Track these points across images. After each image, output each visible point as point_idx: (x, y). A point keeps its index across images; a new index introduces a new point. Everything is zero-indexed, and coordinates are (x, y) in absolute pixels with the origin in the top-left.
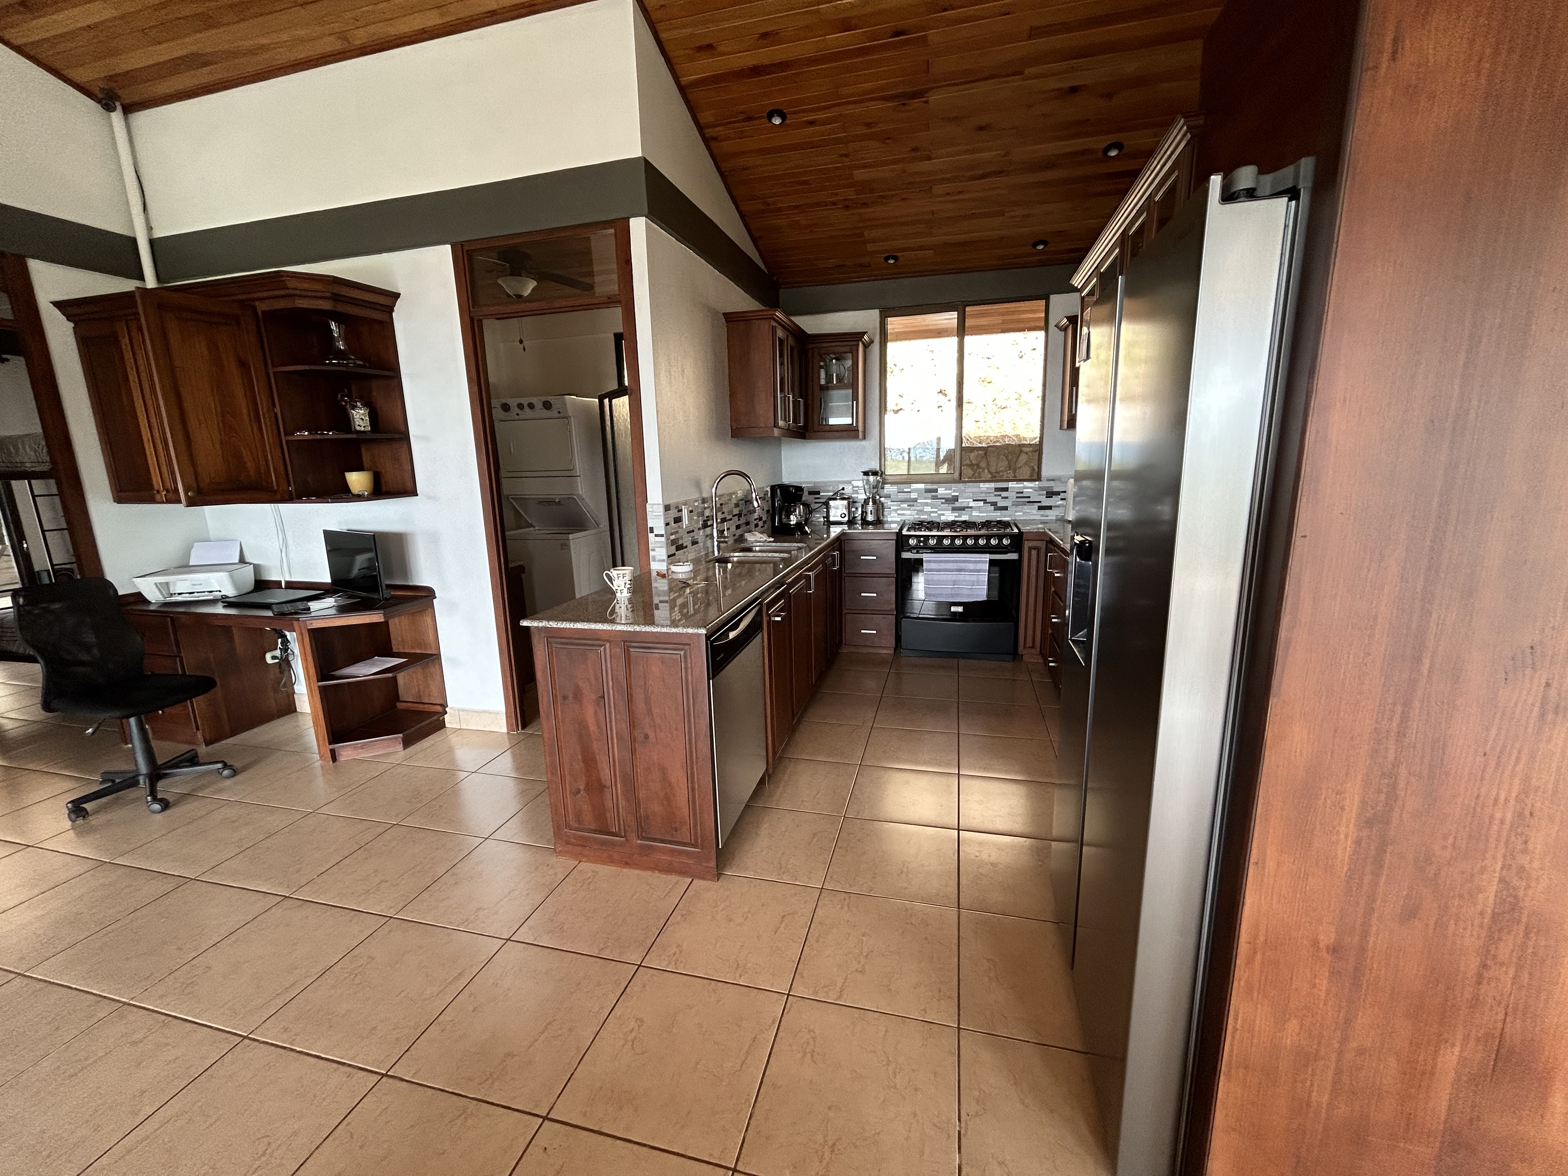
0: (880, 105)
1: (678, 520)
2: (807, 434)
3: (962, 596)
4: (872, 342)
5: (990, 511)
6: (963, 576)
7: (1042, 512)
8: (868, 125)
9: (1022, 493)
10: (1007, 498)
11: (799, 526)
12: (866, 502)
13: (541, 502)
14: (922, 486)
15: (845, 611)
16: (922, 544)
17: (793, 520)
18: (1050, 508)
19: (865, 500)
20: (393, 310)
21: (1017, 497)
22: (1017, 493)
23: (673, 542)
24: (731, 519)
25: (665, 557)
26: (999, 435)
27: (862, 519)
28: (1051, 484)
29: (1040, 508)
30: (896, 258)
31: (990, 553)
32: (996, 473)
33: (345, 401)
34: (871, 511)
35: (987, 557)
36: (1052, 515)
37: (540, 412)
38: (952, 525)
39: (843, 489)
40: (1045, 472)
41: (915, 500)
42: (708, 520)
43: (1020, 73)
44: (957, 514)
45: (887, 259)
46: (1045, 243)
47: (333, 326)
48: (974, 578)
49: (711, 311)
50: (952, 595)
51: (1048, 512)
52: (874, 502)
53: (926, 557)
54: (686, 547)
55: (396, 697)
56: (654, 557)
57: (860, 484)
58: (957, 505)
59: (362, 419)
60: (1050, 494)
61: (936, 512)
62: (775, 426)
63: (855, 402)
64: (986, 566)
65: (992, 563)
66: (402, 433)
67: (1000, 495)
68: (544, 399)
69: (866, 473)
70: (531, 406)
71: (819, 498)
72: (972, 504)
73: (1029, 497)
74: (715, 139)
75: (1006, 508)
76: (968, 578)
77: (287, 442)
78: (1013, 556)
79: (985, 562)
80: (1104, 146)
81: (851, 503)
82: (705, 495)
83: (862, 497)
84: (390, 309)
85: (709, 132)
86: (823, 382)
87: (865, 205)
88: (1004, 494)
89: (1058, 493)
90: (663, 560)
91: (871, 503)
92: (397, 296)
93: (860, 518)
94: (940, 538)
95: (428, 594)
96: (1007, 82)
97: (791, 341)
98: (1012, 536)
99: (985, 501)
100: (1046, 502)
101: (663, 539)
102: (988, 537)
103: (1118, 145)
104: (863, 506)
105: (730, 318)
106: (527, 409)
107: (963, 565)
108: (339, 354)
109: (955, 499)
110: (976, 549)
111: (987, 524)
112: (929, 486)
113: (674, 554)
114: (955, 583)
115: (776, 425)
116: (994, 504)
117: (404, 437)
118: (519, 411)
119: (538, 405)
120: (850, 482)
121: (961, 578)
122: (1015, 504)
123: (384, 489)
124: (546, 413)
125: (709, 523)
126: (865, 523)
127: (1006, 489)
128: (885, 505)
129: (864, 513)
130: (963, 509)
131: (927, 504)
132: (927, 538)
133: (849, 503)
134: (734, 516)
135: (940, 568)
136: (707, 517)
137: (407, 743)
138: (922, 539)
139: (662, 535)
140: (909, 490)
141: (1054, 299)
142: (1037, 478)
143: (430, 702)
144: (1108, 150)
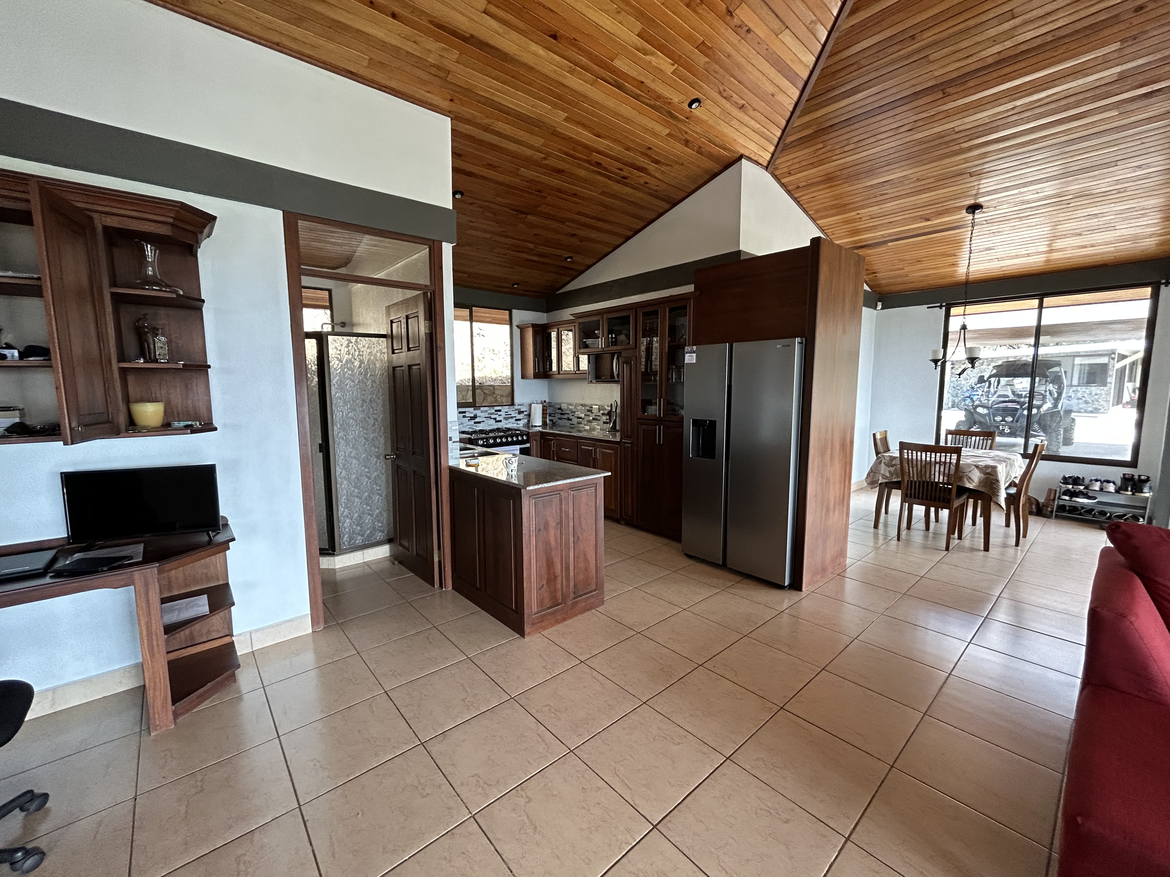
0: (508, 210)
7: (517, 422)
9: (507, 412)
10: (501, 415)
16: (485, 443)
18: (520, 420)
21: (505, 415)
22: (505, 412)
25: (458, 456)
28: (519, 407)
29: (516, 420)
31: (514, 445)
33: (147, 328)
35: (518, 447)
36: (522, 423)
40: (517, 401)
43: (564, 223)
46: (518, 284)
47: (148, 248)
51: (519, 422)
56: (452, 456)
59: (162, 348)
60: (520, 412)
65: (520, 450)
72: (484, 420)
73: (511, 414)
75: (500, 421)
78: (528, 445)
79: (517, 450)
80: (567, 256)
88: (499, 413)
89: (523, 412)
96: (557, 223)
98: (520, 435)
99: (491, 418)
100: (519, 417)
101: (458, 444)
102: (507, 437)
103: (571, 258)
111: (502, 430)
116: (495, 419)
122: (506, 419)
127: (500, 411)
132: (487, 439)
138: (485, 440)
139: (457, 442)
141: (514, 312)
142: (513, 404)
143: (210, 638)
144: (568, 258)
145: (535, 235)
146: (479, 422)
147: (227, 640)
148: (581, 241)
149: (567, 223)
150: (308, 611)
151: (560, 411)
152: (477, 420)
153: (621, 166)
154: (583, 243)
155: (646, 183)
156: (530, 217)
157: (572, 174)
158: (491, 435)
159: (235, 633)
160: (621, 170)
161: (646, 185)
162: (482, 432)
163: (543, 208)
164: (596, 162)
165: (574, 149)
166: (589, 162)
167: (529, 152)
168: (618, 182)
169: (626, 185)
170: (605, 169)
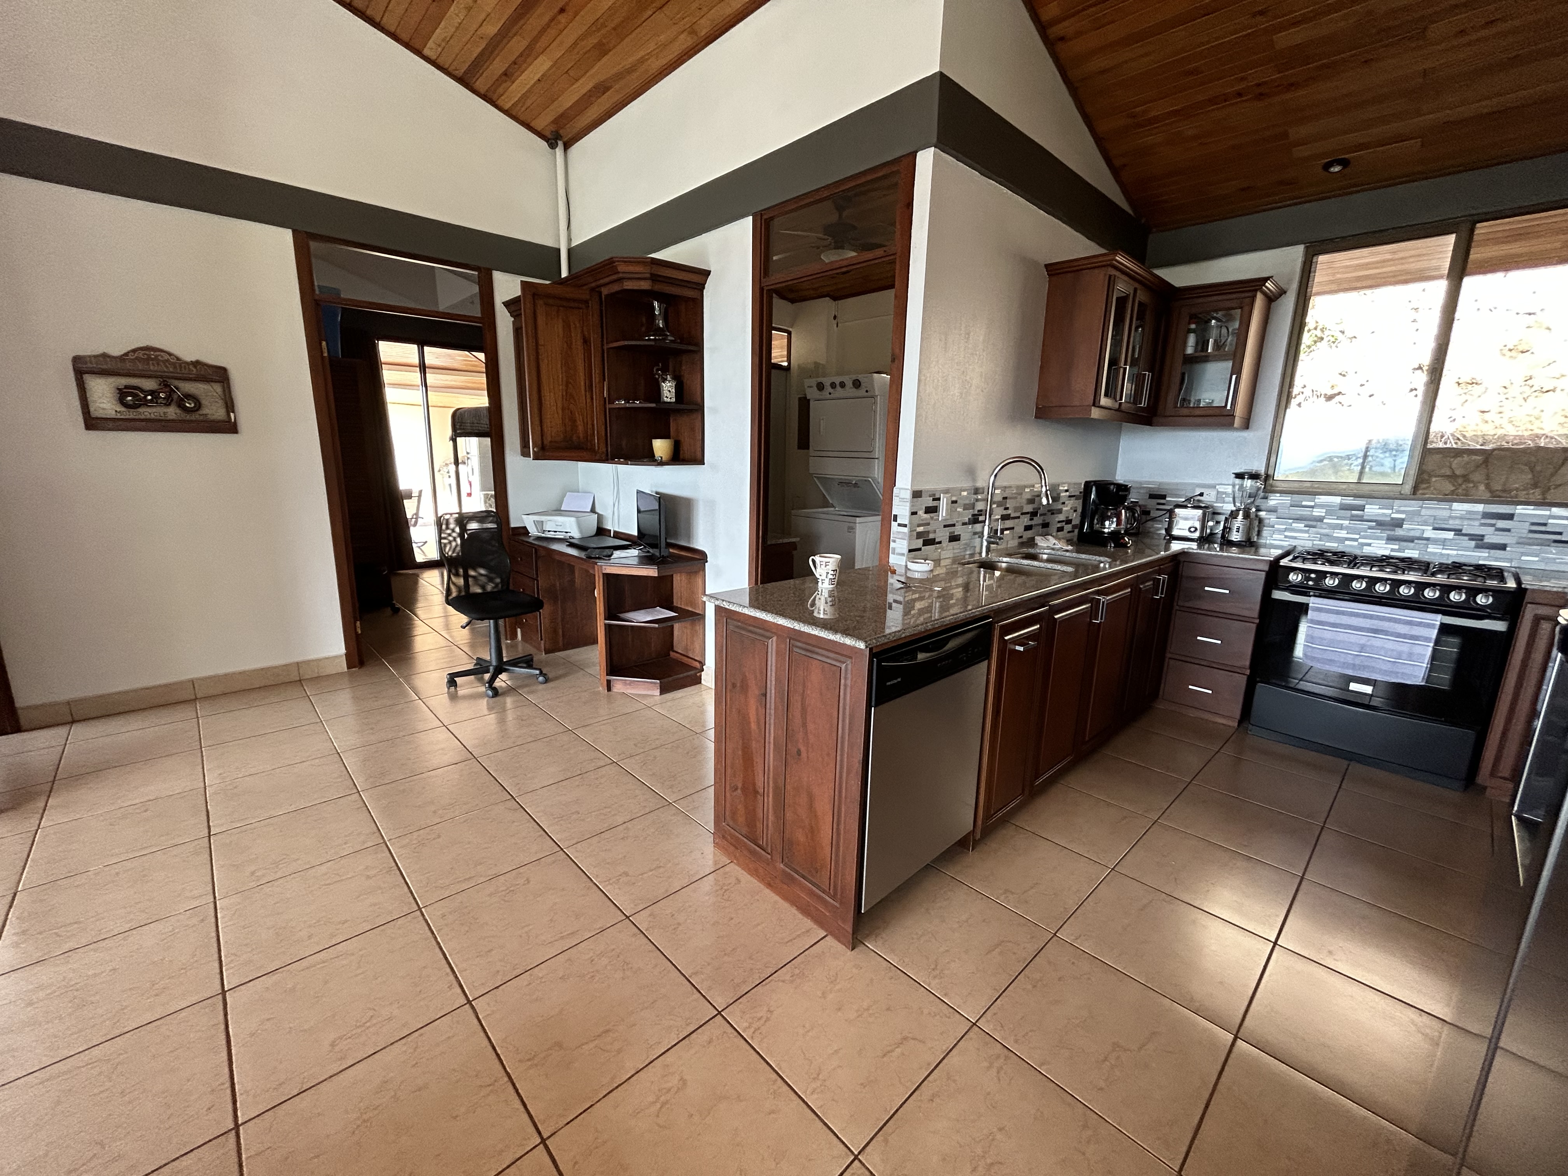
1: (932, 510)
2: (1155, 419)
3: (1373, 669)
4: (1282, 292)
5: (1466, 549)
6: (1378, 642)
9: (1545, 525)
10: (1509, 530)
11: (1115, 536)
12: (1234, 515)
13: (841, 483)
14: (1337, 500)
15: (1168, 655)
16: (1311, 583)
17: (1110, 526)
19: (1232, 511)
20: (704, 288)
21: (1531, 531)
22: (1533, 524)
23: (919, 535)
24: (1019, 517)
25: (906, 551)
26: (1526, 434)
27: (1223, 536)
30: (1344, 163)
31: (1445, 613)
32: (1504, 491)
33: (659, 375)
34: (1238, 529)
35: (1438, 619)
37: (850, 391)
38: (1382, 562)
39: (1201, 494)
41: (1320, 519)
42: (981, 515)
44: (1396, 547)
47: (656, 304)
48: (1405, 648)
49: (1026, 262)
50: (1354, 666)
52: (1247, 516)
53: (1313, 602)
54: (940, 543)
55: (671, 647)
56: (894, 549)
57: (1229, 489)
58: (1399, 532)
59: (670, 391)
61: (1356, 540)
62: (1094, 405)
63: (1234, 377)
64: (1434, 633)
65: (1445, 629)
66: (696, 404)
67: (1493, 525)
68: (854, 377)
69: (1240, 476)
70: (843, 385)
71: (1163, 504)
72: (1429, 533)
73: (1560, 533)
74: (1062, 39)
76: (1390, 645)
77: (609, 409)
78: (1499, 626)
79: (1431, 626)
81: (1209, 513)
82: (979, 484)
83: (1229, 507)
84: (701, 287)
85: (1055, 31)
86: (1190, 350)
87: (1292, 86)
88: (1502, 524)
90: (903, 555)
91: (1240, 517)
92: (707, 273)
93: (1220, 536)
94: (1348, 579)
95: (701, 557)
97: (1142, 296)
98: (1497, 593)
99: (1458, 532)
101: (906, 530)
102: (1447, 589)
104: (1226, 519)
105: (1054, 270)
106: (838, 388)
107: (1386, 625)
108: (658, 331)
109: (1399, 524)
110: (1416, 604)
111: (1456, 568)
112: (1349, 501)
113: (920, 549)
114: (1363, 648)
115: (1095, 403)
116: (1477, 538)
117: (699, 408)
118: (832, 391)
119: (849, 384)
120: (1213, 487)
121: (1377, 643)
123: (681, 457)
124: (854, 392)
125: (981, 518)
126: (1227, 543)
128: (1267, 521)
129: (1227, 530)
130: (1411, 540)
131: (1341, 527)
132: (1322, 575)
133: (1204, 515)
134: (1022, 514)
135: (1338, 621)
136: (979, 511)
137: (664, 690)
138: (1313, 576)
139: (905, 526)
140: (1312, 504)
147: (698, 665)
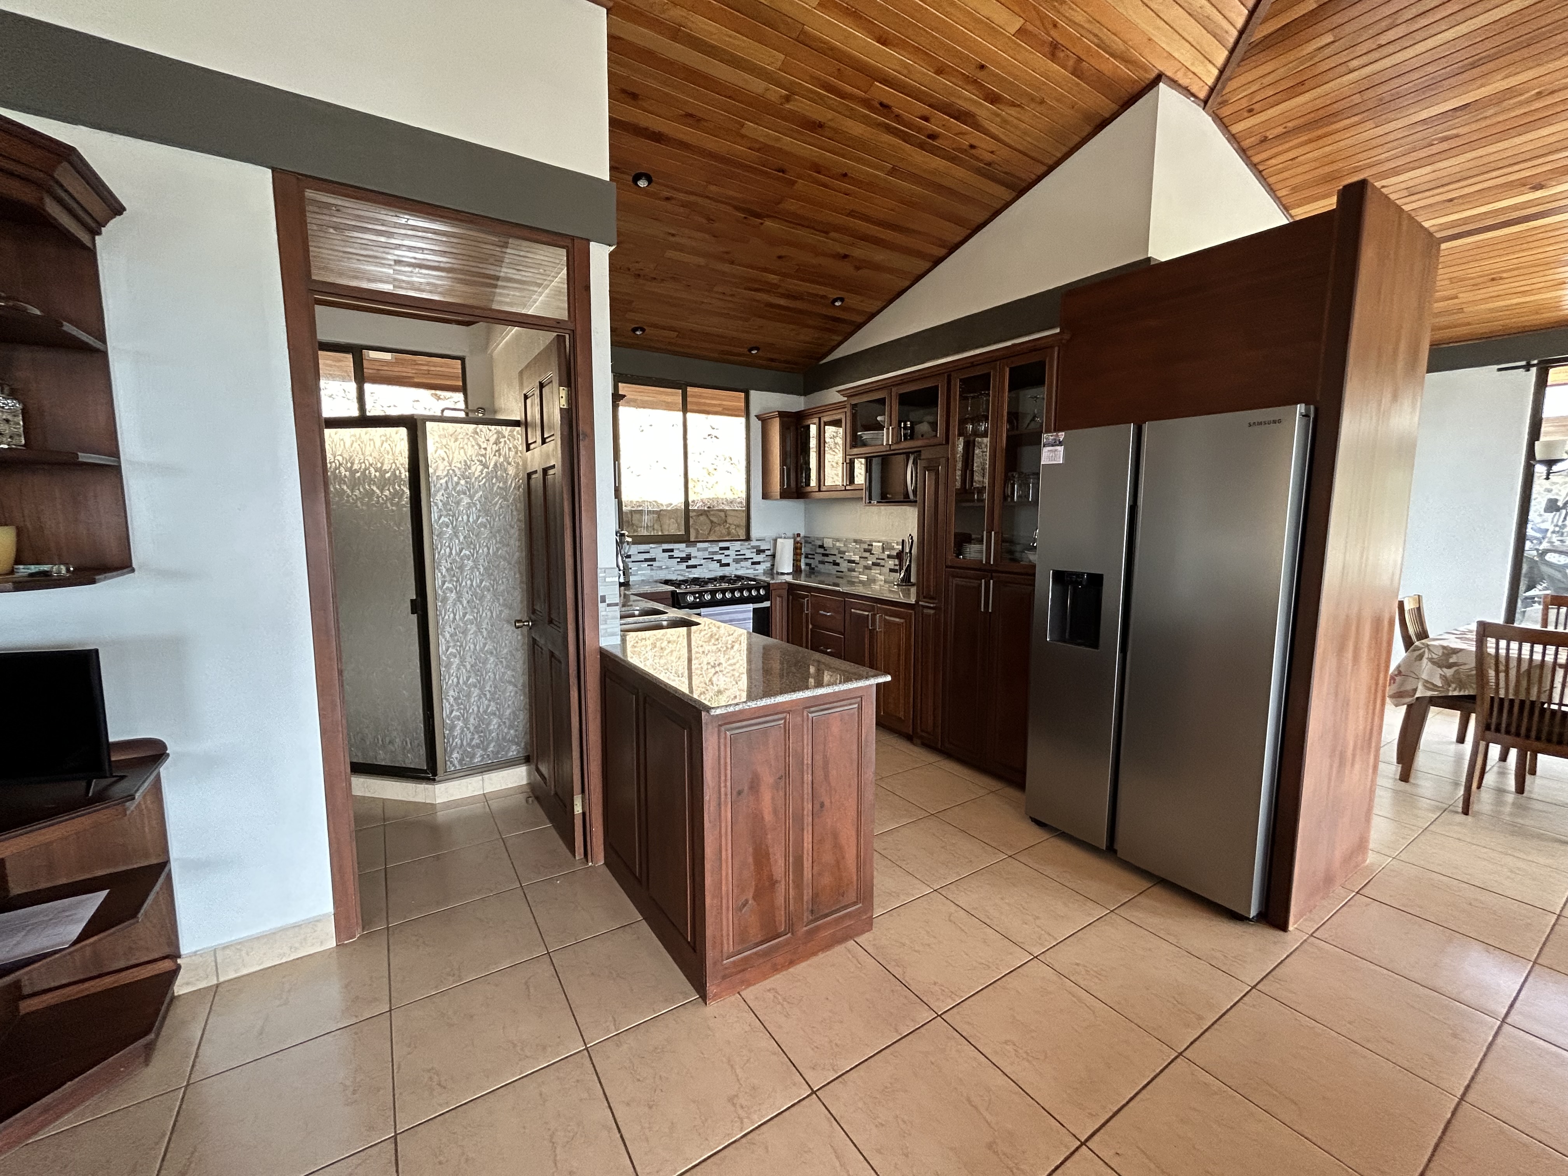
0: (729, 209)
5: (718, 568)
7: (754, 566)
8: (710, 220)
9: (739, 551)
10: (729, 556)
16: (698, 600)
18: (759, 563)
21: (736, 555)
22: (735, 551)
28: (758, 543)
29: (753, 563)
30: (643, 331)
31: (752, 603)
35: (751, 607)
36: (761, 568)
40: (754, 534)
43: (827, 233)
44: (692, 572)
45: (635, 330)
46: (757, 349)
51: (757, 567)
56: (605, 630)
60: (760, 552)
61: (676, 570)
64: (751, 615)
65: (754, 611)
67: (723, 554)
72: (701, 562)
73: (744, 555)
75: (728, 565)
78: (767, 604)
79: (749, 611)
80: (835, 297)
84: (98, 229)
87: (654, 279)
88: (727, 553)
89: (764, 551)
92: (118, 209)
94: (713, 593)
96: (815, 235)
98: (765, 587)
99: (712, 559)
100: (757, 558)
103: (842, 300)
107: (735, 616)
110: (742, 600)
111: (728, 579)
116: (719, 561)
122: (737, 561)
127: (727, 548)
132: (701, 593)
138: (697, 595)
139: (613, 605)
141: (753, 394)
142: (748, 538)
143: (133, 962)
144: (836, 300)
145: (780, 257)
146: (695, 566)
147: (167, 965)
148: (858, 268)
149: (833, 234)
150: (330, 908)
151: (821, 551)
152: (690, 563)
153: (926, 110)
154: (860, 272)
155: (972, 147)
156: (768, 223)
157: (836, 131)
158: (710, 587)
159: (184, 950)
160: (926, 119)
161: (973, 151)
162: (695, 581)
163: (791, 205)
164: (881, 104)
165: (840, 74)
166: (866, 103)
167: (757, 85)
168: (922, 146)
169: (934, 151)
170: (898, 118)
